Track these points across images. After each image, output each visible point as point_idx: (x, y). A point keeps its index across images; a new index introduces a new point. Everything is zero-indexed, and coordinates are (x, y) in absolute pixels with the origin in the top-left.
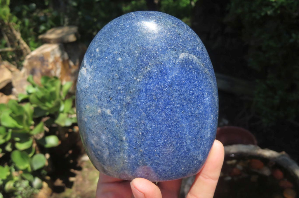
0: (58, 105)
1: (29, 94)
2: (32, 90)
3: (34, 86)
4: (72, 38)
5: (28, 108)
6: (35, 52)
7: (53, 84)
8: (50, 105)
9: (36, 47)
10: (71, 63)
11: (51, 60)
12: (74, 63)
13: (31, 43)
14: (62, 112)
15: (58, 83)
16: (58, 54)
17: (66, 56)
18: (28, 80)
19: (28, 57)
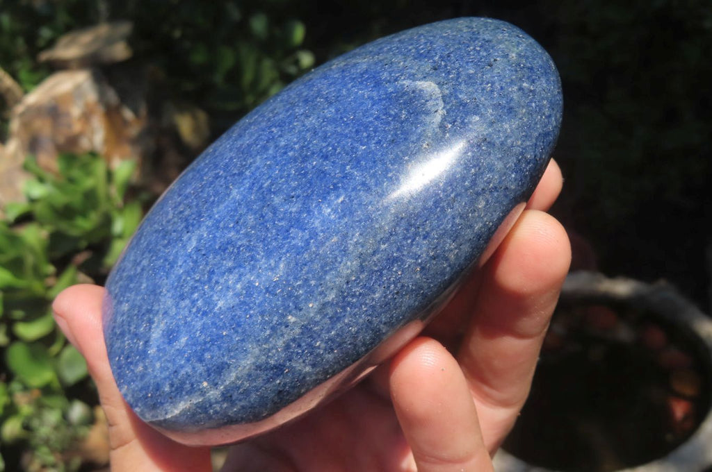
0: (107, 221)
1: (33, 201)
2: (38, 191)
3: (41, 180)
4: (120, 51)
5: (34, 235)
6: (35, 97)
7: (87, 170)
8: (85, 224)
9: (37, 82)
10: (128, 114)
11: (76, 111)
12: (136, 111)
13: (23, 75)
14: (120, 237)
15: (99, 168)
16: (91, 95)
17: (112, 96)
18: (26, 168)
19: (20, 109)
